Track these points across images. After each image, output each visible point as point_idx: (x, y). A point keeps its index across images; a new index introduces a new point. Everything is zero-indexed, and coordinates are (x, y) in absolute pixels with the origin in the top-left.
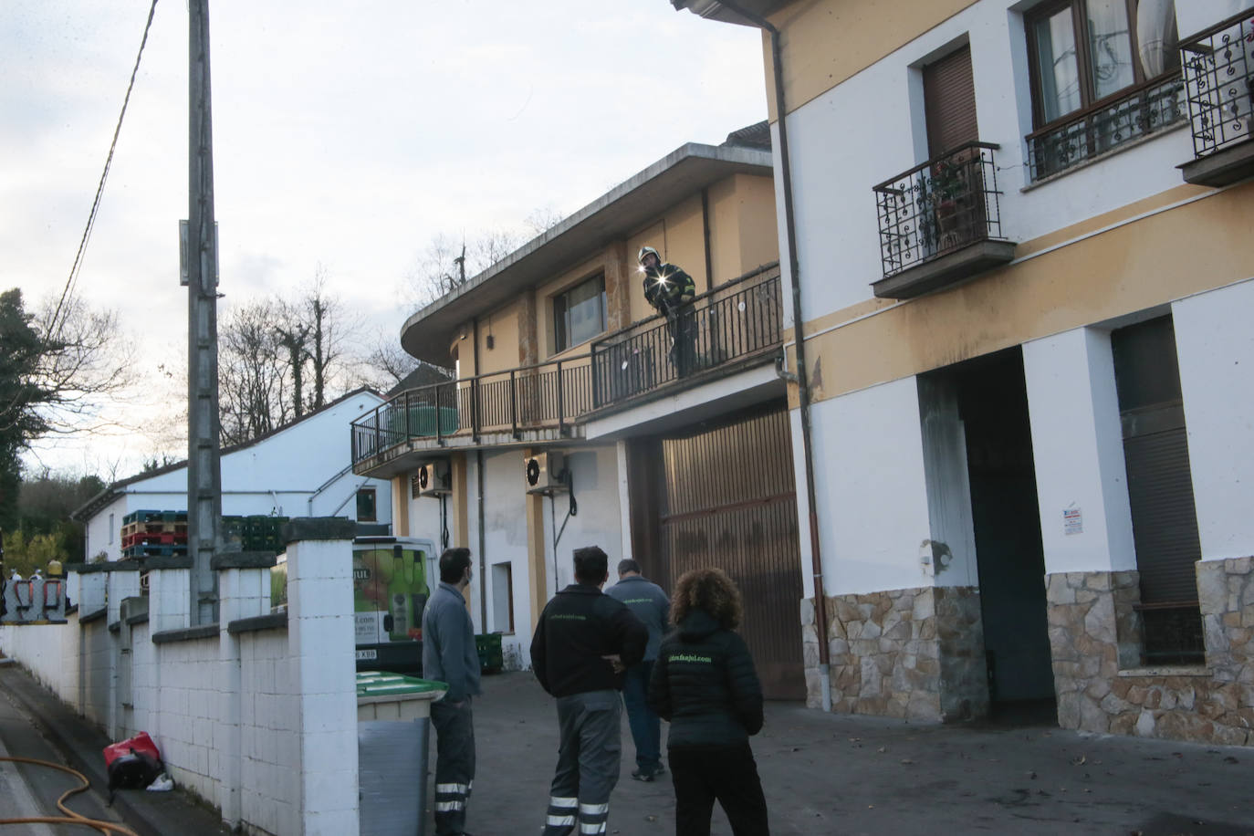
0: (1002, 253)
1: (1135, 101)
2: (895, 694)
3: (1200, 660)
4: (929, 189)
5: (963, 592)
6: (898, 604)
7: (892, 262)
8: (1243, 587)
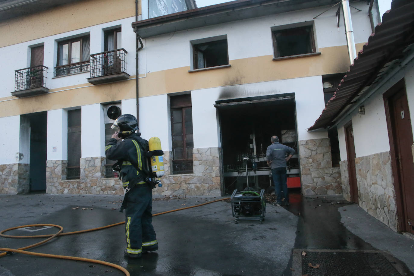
0: (46, 90)
1: (80, 65)
2: (4, 188)
3: (79, 178)
4: (29, 73)
5: (25, 165)
6: (8, 167)
7: (17, 88)
8: (89, 163)
